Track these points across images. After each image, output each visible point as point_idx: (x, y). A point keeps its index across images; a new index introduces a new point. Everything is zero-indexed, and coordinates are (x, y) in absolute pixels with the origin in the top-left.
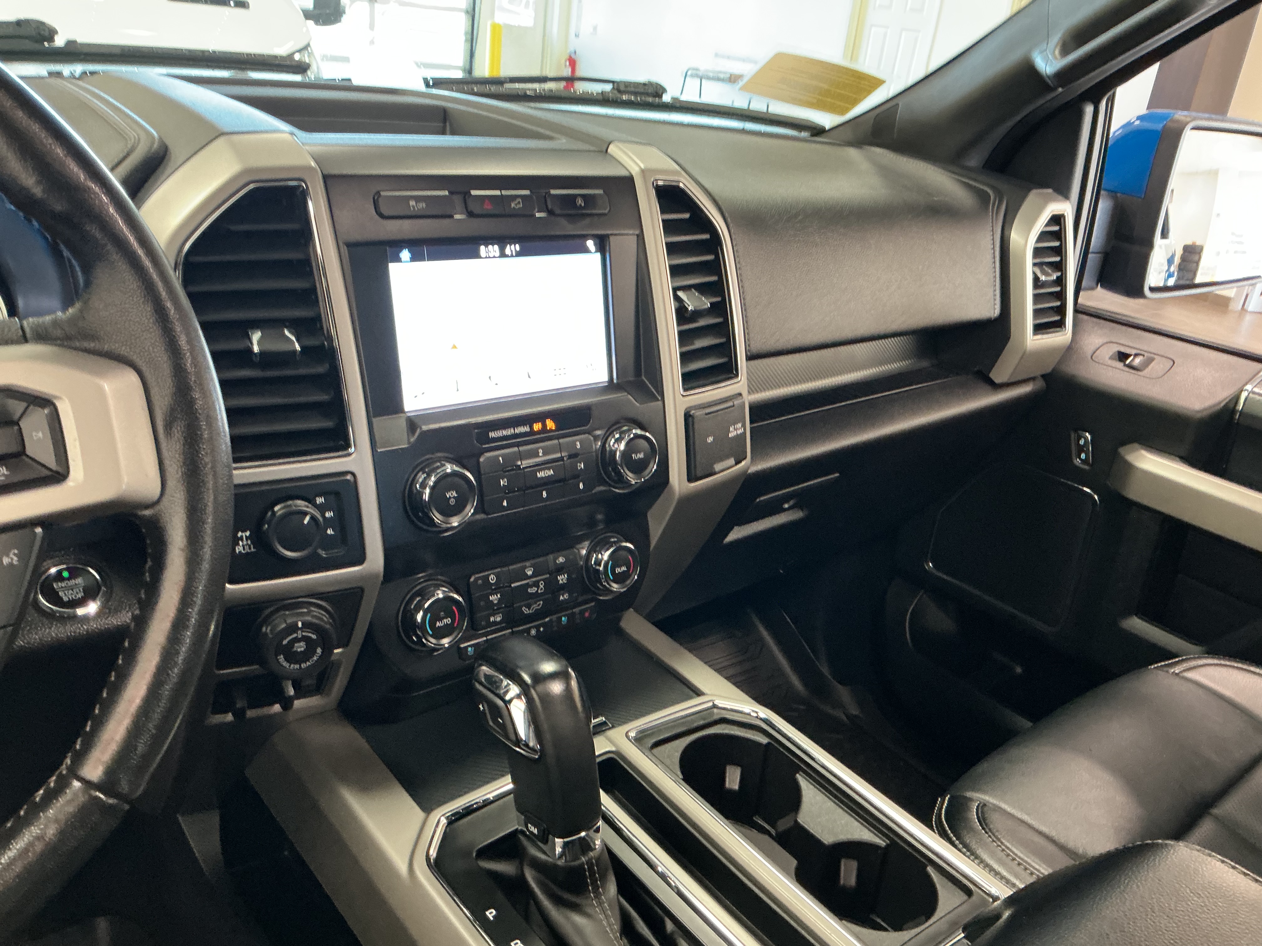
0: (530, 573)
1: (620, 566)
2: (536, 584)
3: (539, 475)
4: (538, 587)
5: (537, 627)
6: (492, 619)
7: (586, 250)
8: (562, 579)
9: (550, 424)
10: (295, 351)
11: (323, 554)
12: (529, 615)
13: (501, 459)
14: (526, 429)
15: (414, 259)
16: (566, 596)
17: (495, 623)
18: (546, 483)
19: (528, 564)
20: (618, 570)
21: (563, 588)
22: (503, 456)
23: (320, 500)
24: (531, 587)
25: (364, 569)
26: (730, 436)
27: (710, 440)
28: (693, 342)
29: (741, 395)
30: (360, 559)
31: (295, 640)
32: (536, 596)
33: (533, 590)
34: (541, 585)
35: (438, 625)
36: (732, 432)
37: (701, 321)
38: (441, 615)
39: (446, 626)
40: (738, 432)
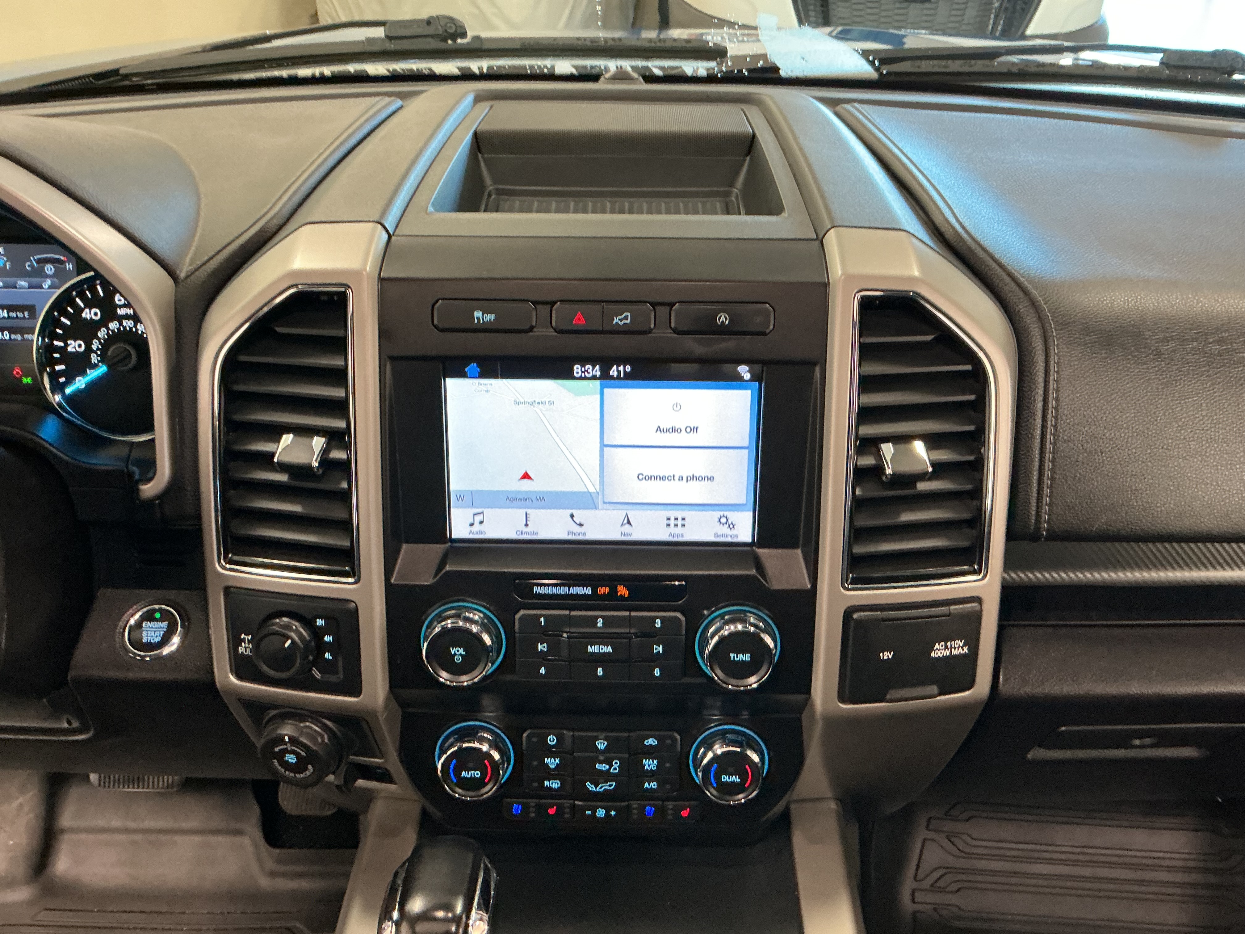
1: (730, 774)
2: (609, 762)
3: (591, 649)
4: (611, 765)
5: (608, 810)
6: (546, 783)
8: (650, 764)
9: (622, 591)
10: (313, 467)
11: (318, 675)
12: (595, 793)
13: (542, 619)
14: (587, 591)
15: (482, 375)
16: (653, 785)
17: (550, 789)
18: (600, 659)
19: (601, 735)
20: (725, 778)
21: (651, 775)
22: (546, 617)
23: (319, 623)
24: (602, 763)
25: (357, 702)
26: (933, 655)
27: (886, 655)
28: (898, 514)
29: (978, 600)
30: (356, 691)
31: (285, 751)
32: (607, 776)
33: (604, 767)
34: (616, 764)
35: (464, 774)
36: (939, 651)
37: (922, 486)
38: (471, 765)
39: (473, 779)
40: (954, 652)
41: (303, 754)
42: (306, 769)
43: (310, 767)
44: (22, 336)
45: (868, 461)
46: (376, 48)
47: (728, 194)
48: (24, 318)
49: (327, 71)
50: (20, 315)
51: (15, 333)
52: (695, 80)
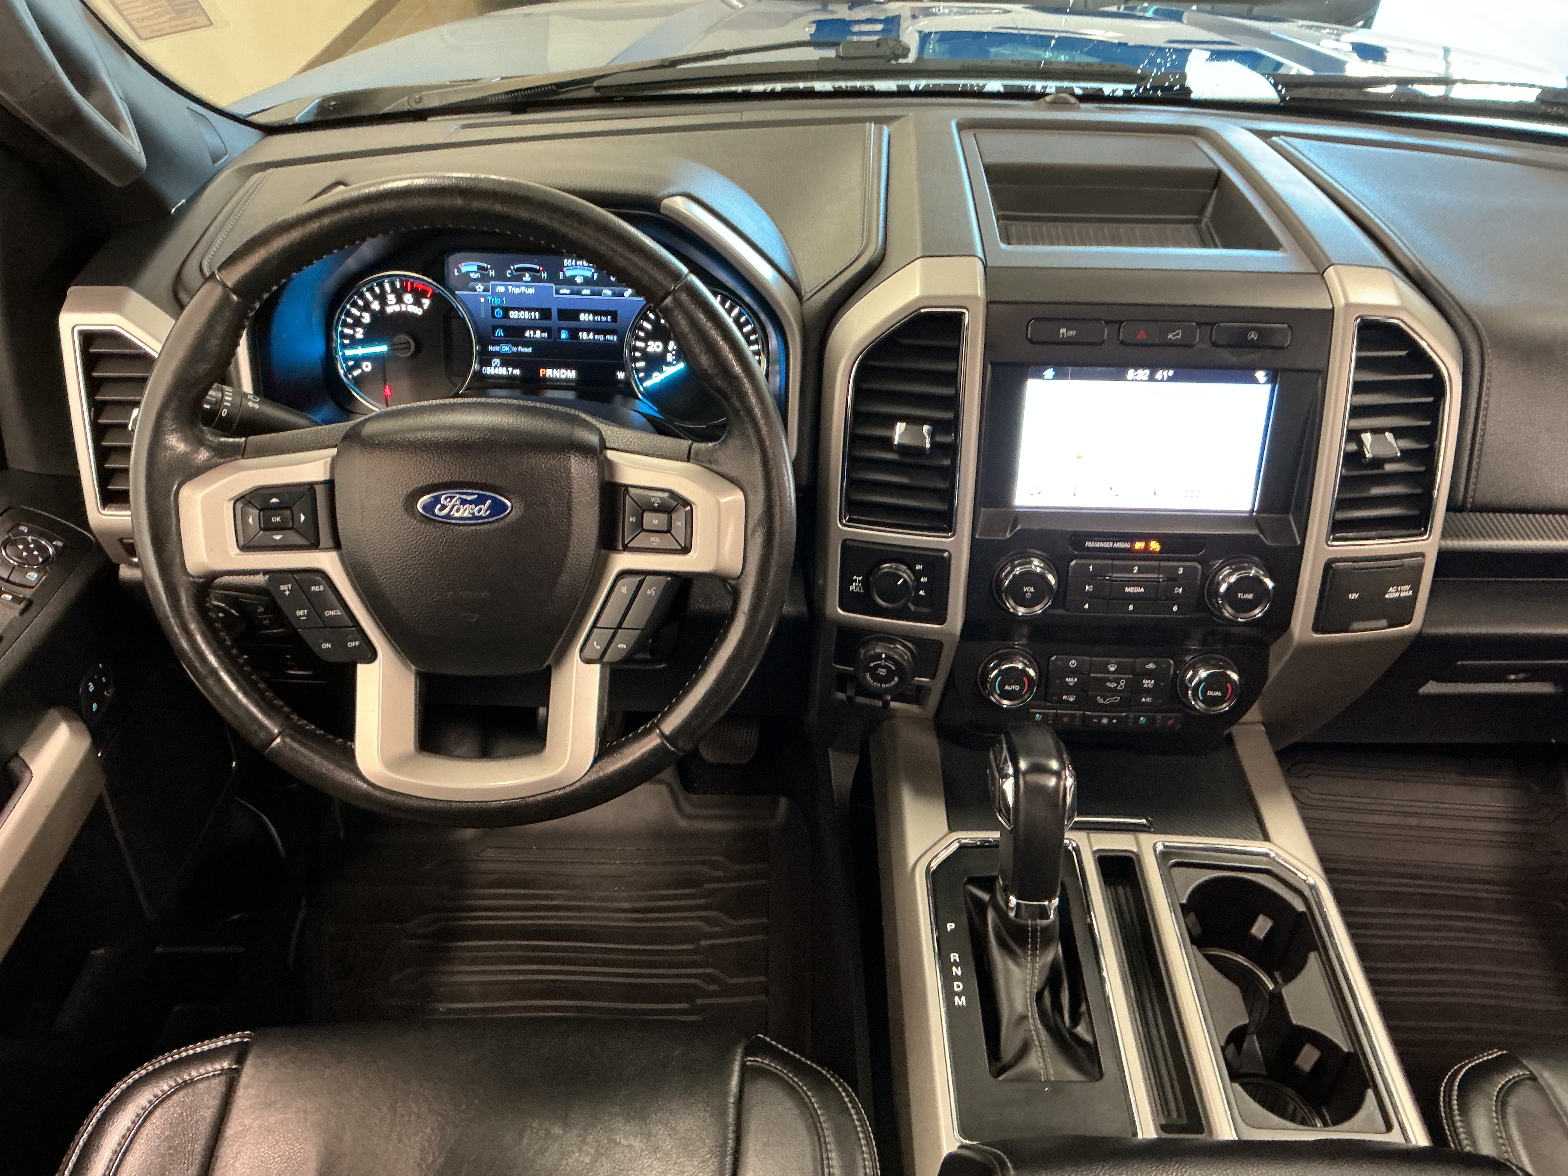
0: (1112, 669)
1: (1214, 690)
2: (1117, 681)
3: (1127, 590)
4: (1118, 683)
5: (1111, 719)
6: (1065, 697)
7: (1255, 381)
8: (1148, 683)
9: (1155, 546)
10: (924, 448)
11: (912, 608)
12: (1103, 705)
13: (1091, 567)
14: (1127, 545)
15: (1056, 377)
16: (1149, 700)
17: (1067, 701)
18: (1133, 598)
19: (1113, 660)
20: (1210, 693)
21: (1148, 692)
22: (1094, 566)
23: (919, 567)
24: (1111, 682)
25: (941, 629)
26: (1387, 596)
27: (1354, 596)
28: (1369, 489)
29: (1422, 555)
30: (942, 620)
31: (880, 666)
32: (1114, 691)
33: (1112, 685)
34: (1123, 683)
35: (1007, 687)
36: (1392, 594)
37: (1389, 467)
38: (1012, 681)
39: (1013, 691)
40: (1402, 594)
41: (893, 668)
42: (893, 679)
43: (896, 679)
44: (605, 337)
45: (1353, 447)
46: (831, 68)
47: (1197, 222)
48: (607, 321)
49: (778, 87)
50: (604, 319)
51: (599, 334)
52: (1113, 99)
